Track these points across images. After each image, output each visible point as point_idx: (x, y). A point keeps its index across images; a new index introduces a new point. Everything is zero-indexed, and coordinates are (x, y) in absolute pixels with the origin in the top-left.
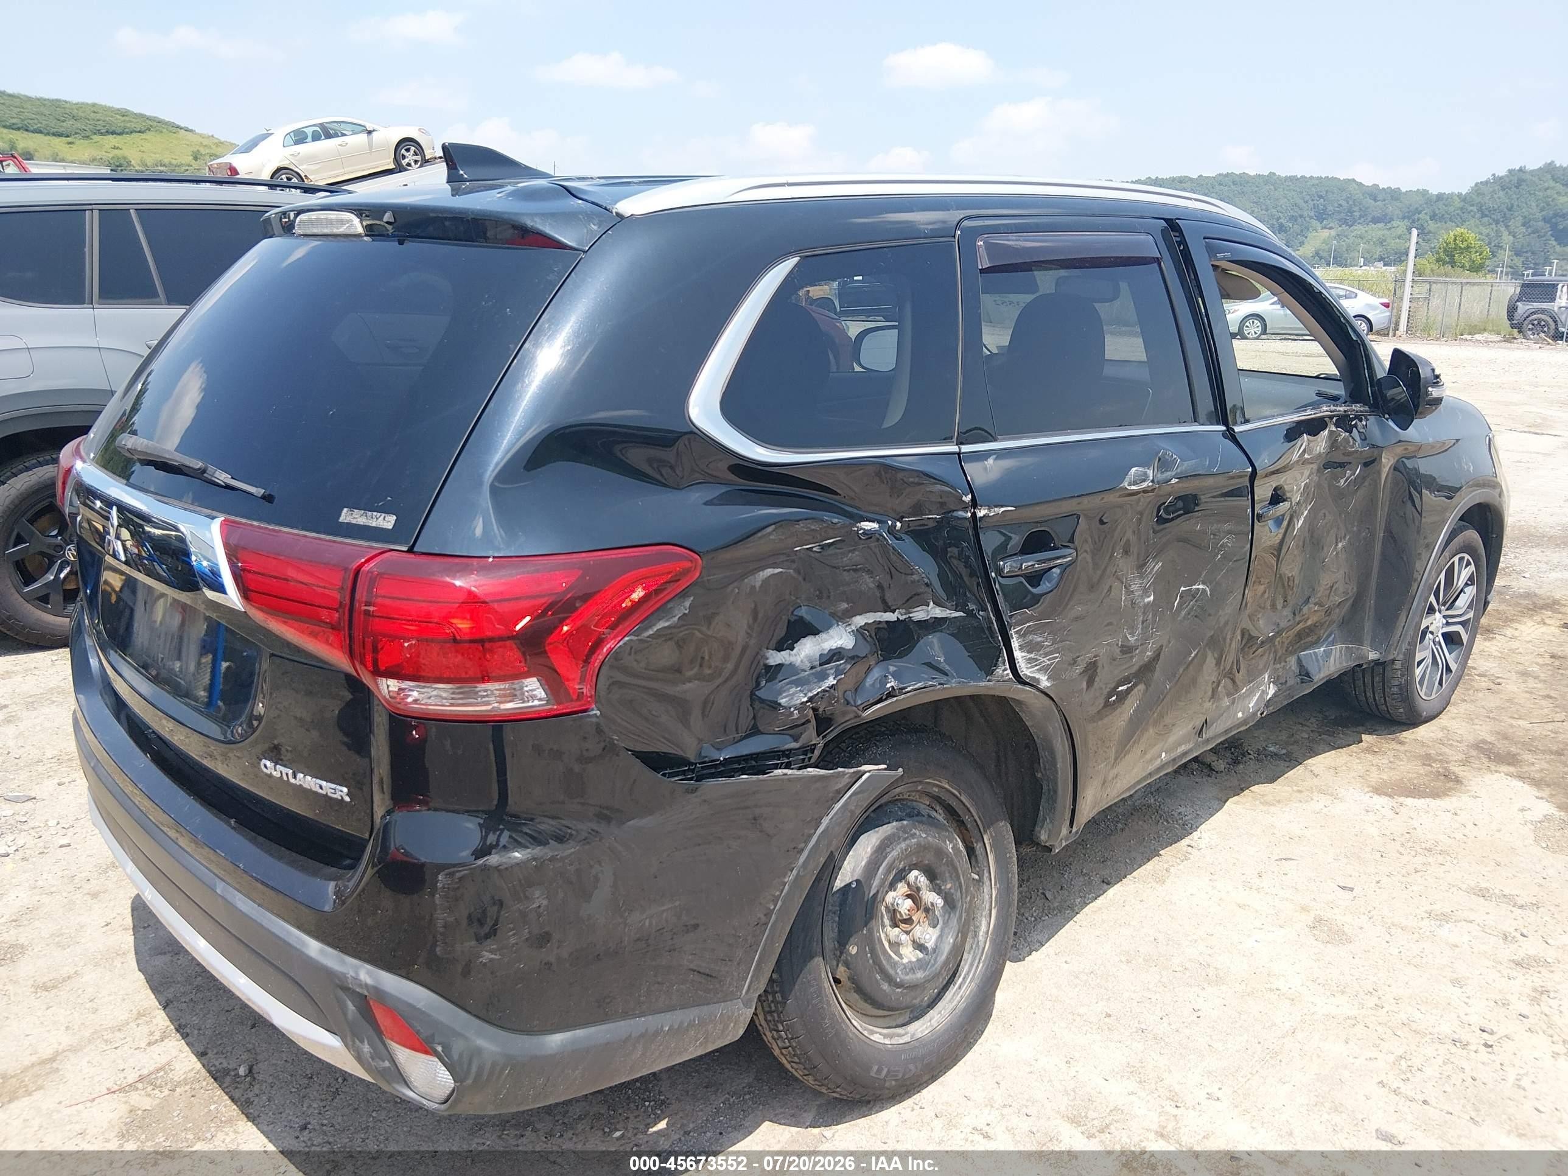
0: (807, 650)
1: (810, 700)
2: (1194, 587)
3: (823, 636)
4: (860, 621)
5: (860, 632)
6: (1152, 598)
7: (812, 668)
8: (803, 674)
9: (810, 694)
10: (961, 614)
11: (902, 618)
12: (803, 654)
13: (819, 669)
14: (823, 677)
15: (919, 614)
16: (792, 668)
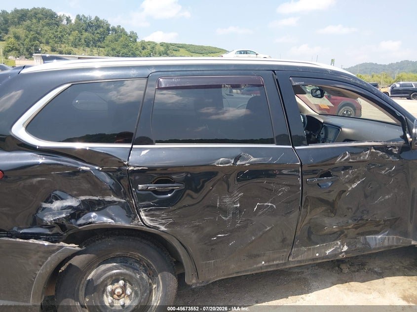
0: (57, 205)
1: (54, 220)
2: (265, 204)
3: (64, 201)
4: (83, 198)
5: (83, 201)
6: (239, 205)
7: (58, 210)
8: (54, 212)
9: (54, 218)
10: (125, 201)
11: (100, 199)
12: (55, 206)
13: (60, 211)
14: (61, 213)
15: (108, 199)
16: (50, 210)
